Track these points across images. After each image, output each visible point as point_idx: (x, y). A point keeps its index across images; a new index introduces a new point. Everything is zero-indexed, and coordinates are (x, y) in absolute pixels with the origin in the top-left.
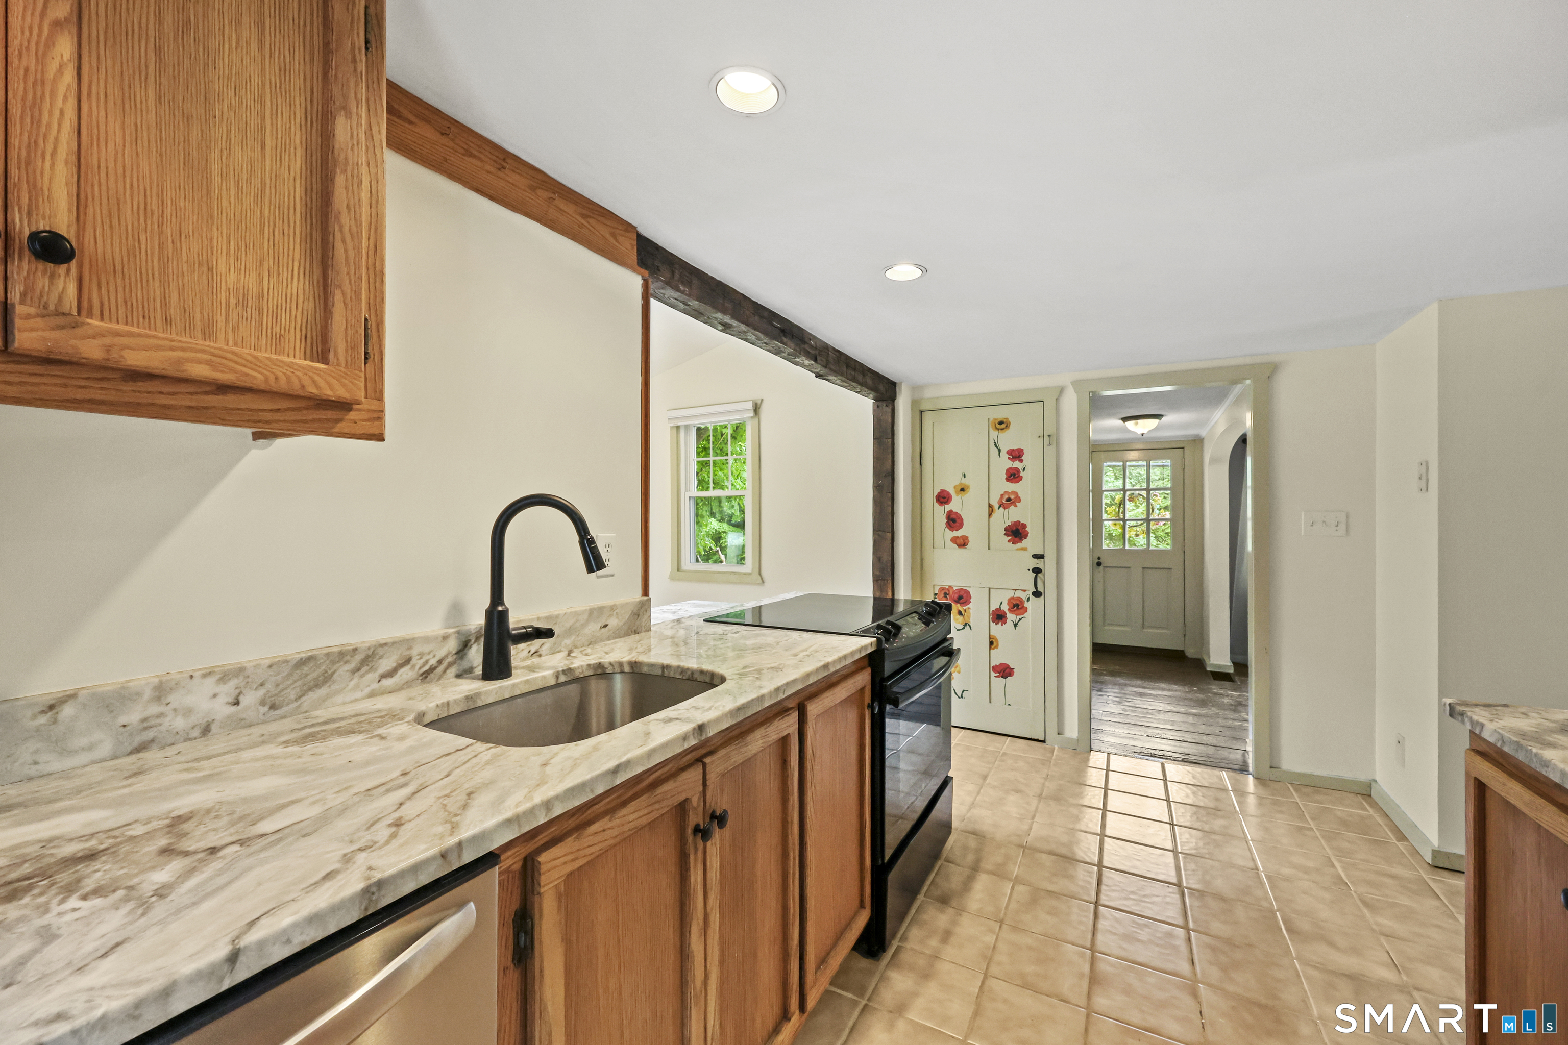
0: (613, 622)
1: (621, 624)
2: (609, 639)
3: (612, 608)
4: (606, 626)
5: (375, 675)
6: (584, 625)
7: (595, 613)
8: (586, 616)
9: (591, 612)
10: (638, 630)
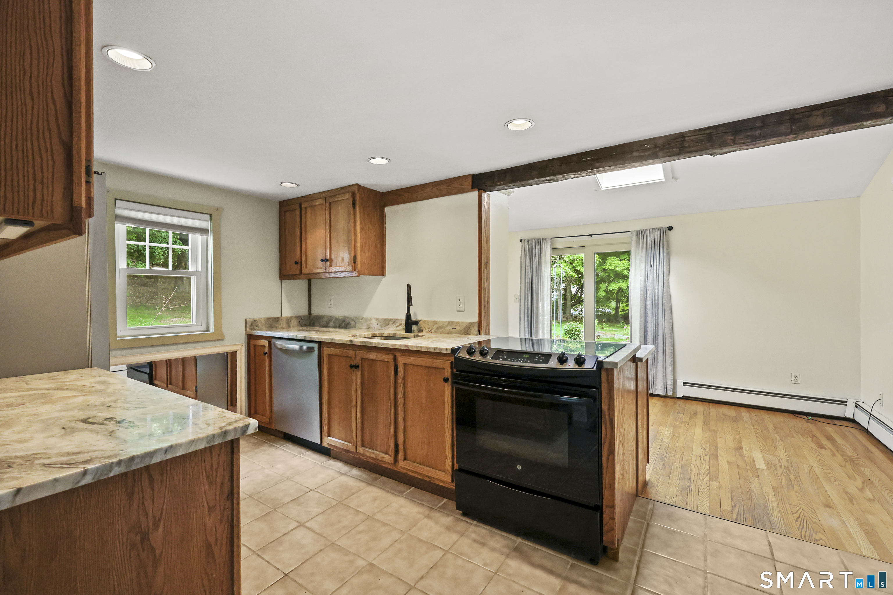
0: (458, 328)
1: (461, 329)
2: (456, 333)
3: (458, 323)
4: (455, 329)
5: (395, 326)
6: (446, 326)
7: (450, 323)
8: (447, 323)
9: (449, 322)
10: (469, 334)
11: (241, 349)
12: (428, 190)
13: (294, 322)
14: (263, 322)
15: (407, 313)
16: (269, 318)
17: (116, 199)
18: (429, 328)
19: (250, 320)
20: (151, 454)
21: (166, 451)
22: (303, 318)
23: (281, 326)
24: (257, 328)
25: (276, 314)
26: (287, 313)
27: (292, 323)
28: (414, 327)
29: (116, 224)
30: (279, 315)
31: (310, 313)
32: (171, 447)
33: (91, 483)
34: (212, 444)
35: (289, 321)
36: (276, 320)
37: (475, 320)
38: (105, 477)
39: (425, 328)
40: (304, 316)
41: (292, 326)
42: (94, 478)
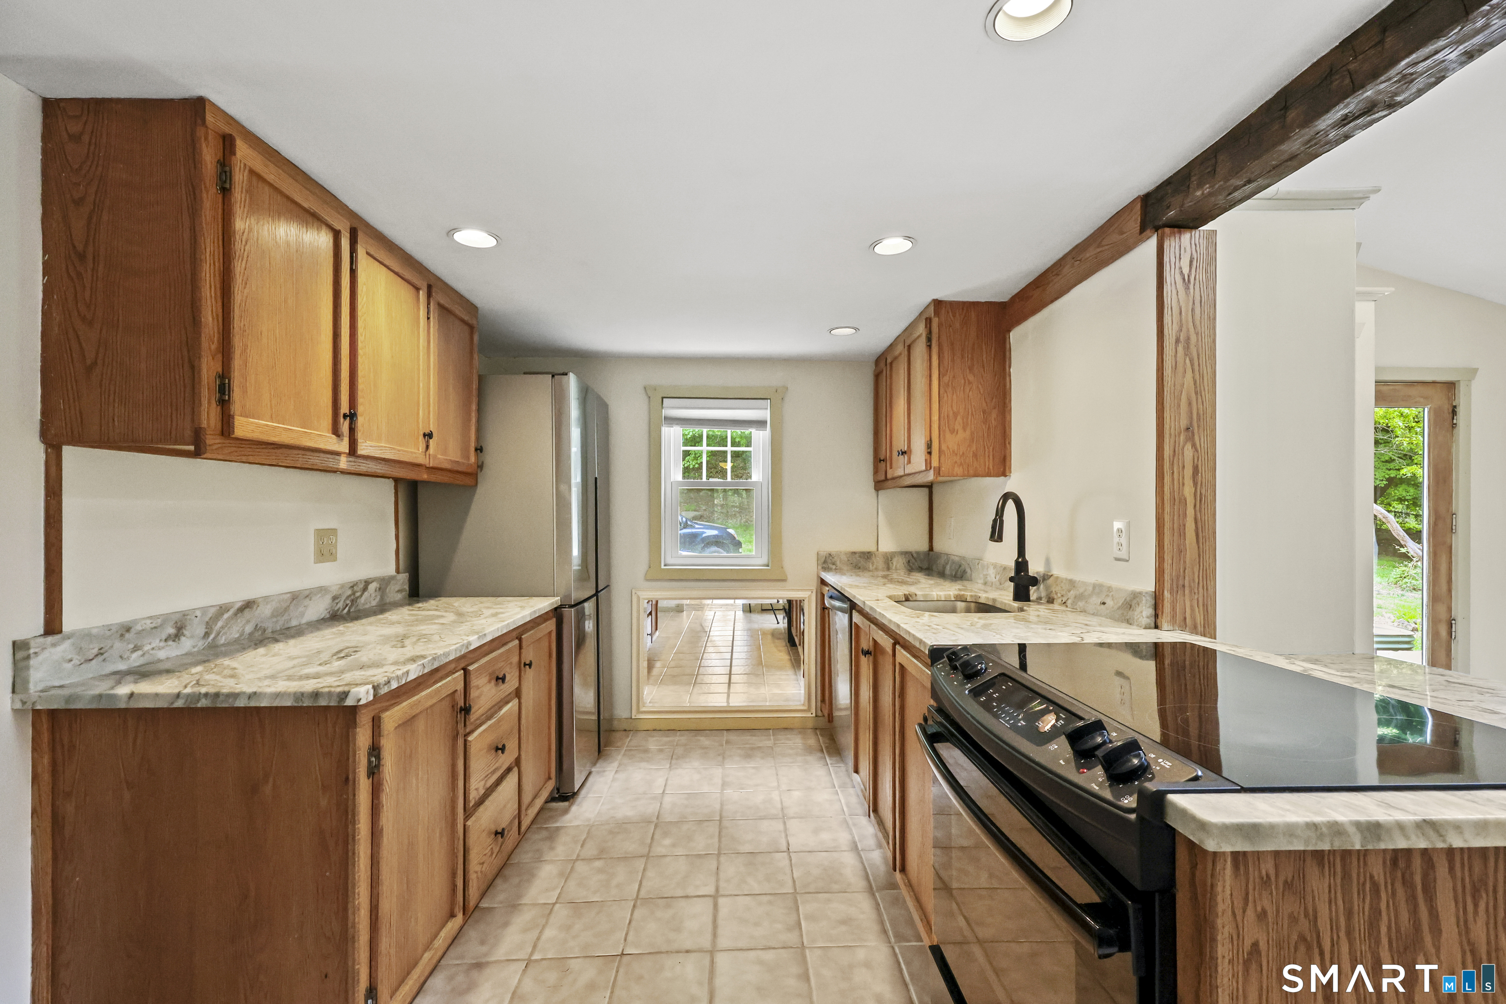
0: (1110, 603)
1: (1115, 607)
2: (1106, 616)
3: (1112, 589)
4: (1104, 603)
6: (1091, 596)
7: (1098, 588)
8: (1092, 588)
10: (1131, 621)
11: (810, 597)
12: (1066, 270)
13: (899, 563)
14: (844, 558)
15: (1019, 556)
16: (854, 553)
17: (663, 398)
18: (1062, 596)
19: (823, 554)
20: (235, 696)
21: (251, 696)
22: (915, 555)
23: (875, 566)
24: (834, 567)
25: (870, 547)
26: (887, 545)
27: (895, 563)
28: (1033, 592)
29: (663, 429)
30: (872, 548)
31: (931, 548)
32: (255, 693)
33: (182, 708)
34: (300, 704)
35: (888, 559)
36: (867, 556)
37: (1149, 586)
38: (194, 706)
39: (1056, 594)
40: (918, 553)
41: (894, 568)
42: (185, 703)
